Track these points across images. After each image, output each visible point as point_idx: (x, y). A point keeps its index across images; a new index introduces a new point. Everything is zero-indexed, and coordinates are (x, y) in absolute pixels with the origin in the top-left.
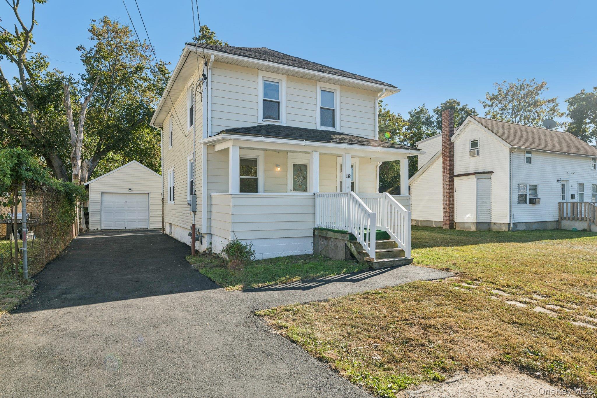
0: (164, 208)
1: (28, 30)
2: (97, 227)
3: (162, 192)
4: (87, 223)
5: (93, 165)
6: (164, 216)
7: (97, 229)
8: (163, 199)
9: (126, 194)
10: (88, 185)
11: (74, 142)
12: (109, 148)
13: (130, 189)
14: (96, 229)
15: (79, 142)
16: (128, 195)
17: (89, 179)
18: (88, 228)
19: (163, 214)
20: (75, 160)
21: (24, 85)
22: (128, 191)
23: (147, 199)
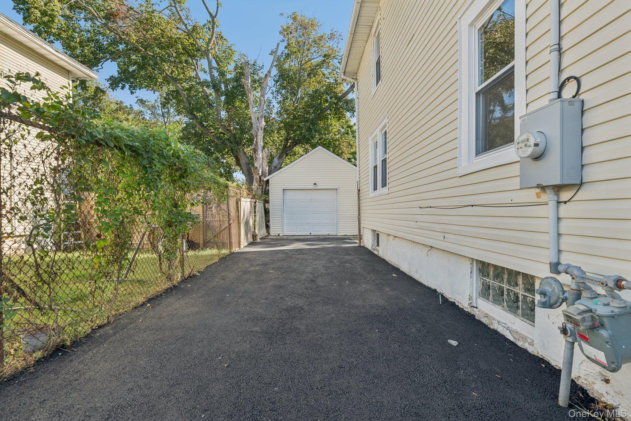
0: (361, 205)
1: (214, 15)
2: (279, 232)
3: (358, 180)
4: (267, 227)
5: (280, 162)
6: (362, 218)
7: (279, 235)
8: (359, 190)
9: (311, 190)
10: (268, 181)
11: (256, 131)
12: (296, 143)
13: (315, 184)
14: (277, 235)
15: (260, 129)
16: (313, 191)
17: (270, 174)
18: (269, 234)
19: (359, 214)
20: (257, 153)
21: (212, 76)
22: (313, 187)
23: (336, 196)
